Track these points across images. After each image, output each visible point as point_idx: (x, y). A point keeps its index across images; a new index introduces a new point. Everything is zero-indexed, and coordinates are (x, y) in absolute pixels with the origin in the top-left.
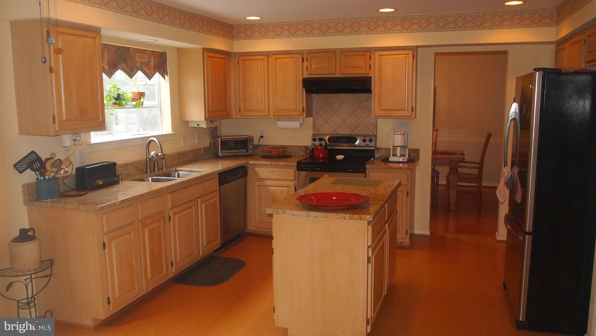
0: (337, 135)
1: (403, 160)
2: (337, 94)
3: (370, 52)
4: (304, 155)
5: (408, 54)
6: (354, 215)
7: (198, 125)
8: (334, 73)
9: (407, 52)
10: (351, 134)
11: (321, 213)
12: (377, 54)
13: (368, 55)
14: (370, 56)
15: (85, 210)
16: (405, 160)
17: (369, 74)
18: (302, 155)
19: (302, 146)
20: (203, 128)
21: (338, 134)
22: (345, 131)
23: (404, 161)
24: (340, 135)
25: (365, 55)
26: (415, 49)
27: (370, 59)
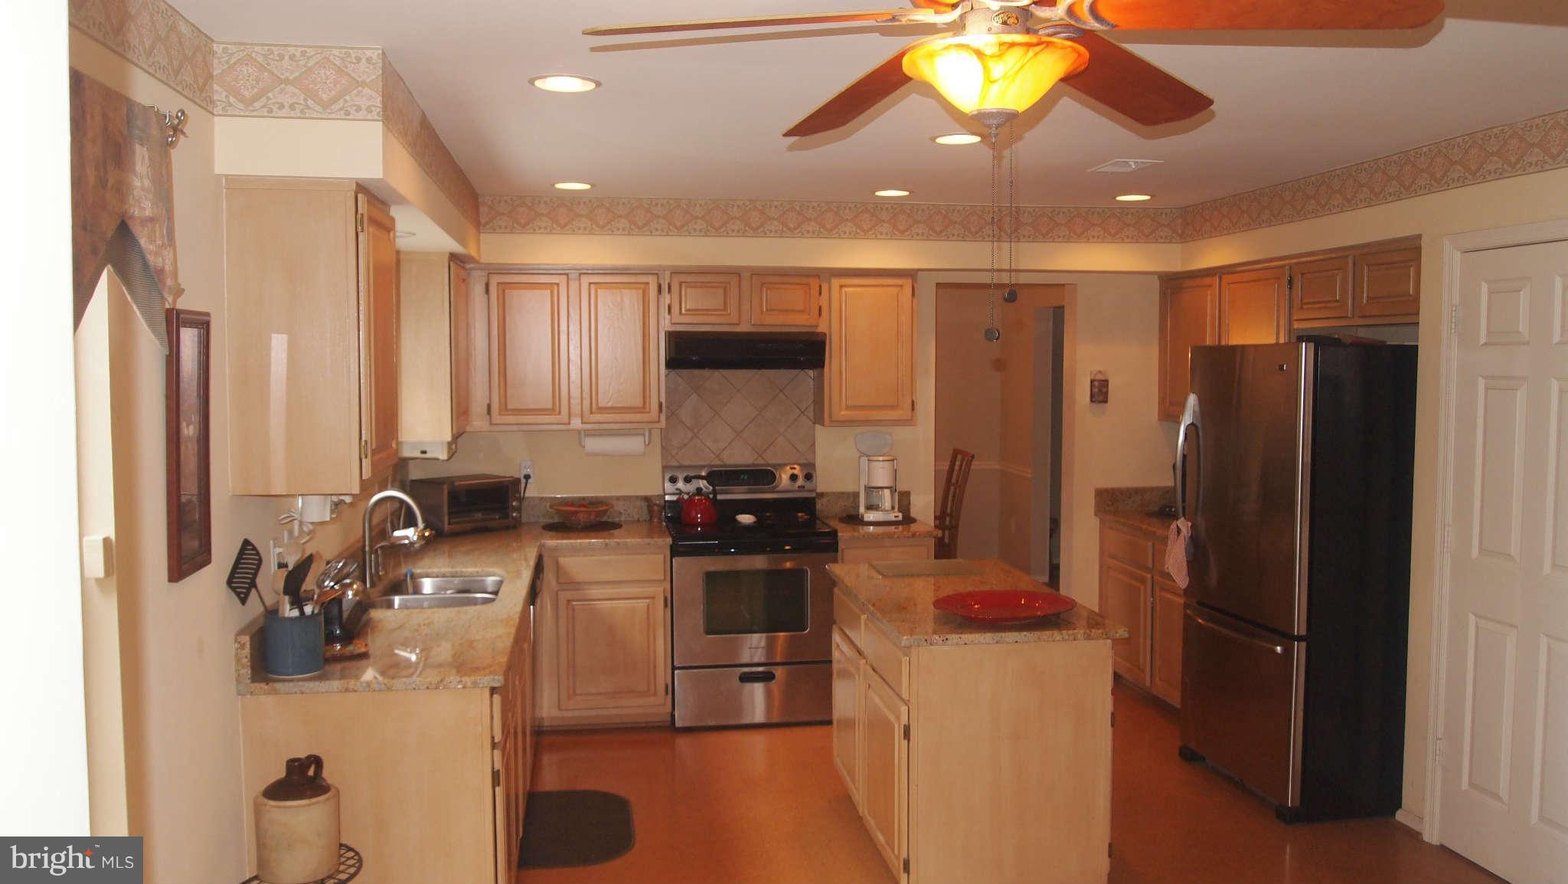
0: (722, 466)
1: (895, 517)
2: (721, 370)
3: (819, 276)
4: (641, 519)
5: (901, 286)
6: (1093, 631)
7: (424, 452)
8: (738, 322)
9: (899, 281)
10: (756, 463)
11: (1025, 633)
12: (836, 283)
13: (814, 283)
14: (820, 287)
15: (464, 687)
16: (898, 517)
17: (817, 326)
18: (636, 517)
19: (637, 497)
20: (438, 459)
21: (725, 466)
22: (740, 456)
23: (896, 519)
24: (730, 466)
25: (808, 285)
26: (911, 274)
27: (820, 294)
